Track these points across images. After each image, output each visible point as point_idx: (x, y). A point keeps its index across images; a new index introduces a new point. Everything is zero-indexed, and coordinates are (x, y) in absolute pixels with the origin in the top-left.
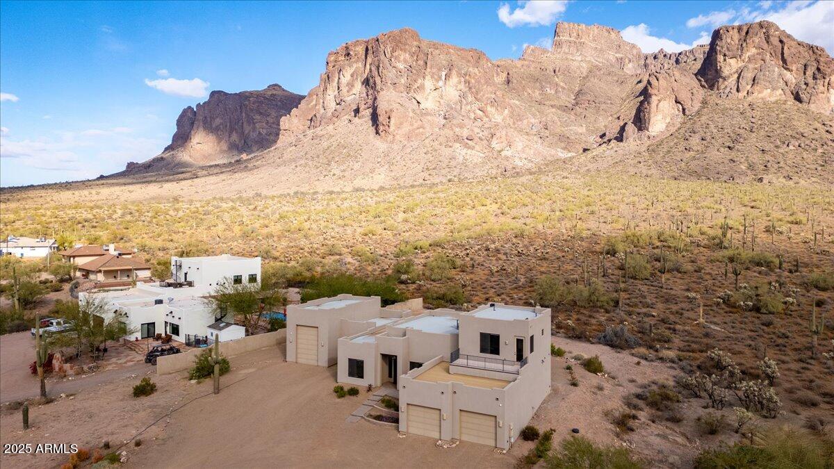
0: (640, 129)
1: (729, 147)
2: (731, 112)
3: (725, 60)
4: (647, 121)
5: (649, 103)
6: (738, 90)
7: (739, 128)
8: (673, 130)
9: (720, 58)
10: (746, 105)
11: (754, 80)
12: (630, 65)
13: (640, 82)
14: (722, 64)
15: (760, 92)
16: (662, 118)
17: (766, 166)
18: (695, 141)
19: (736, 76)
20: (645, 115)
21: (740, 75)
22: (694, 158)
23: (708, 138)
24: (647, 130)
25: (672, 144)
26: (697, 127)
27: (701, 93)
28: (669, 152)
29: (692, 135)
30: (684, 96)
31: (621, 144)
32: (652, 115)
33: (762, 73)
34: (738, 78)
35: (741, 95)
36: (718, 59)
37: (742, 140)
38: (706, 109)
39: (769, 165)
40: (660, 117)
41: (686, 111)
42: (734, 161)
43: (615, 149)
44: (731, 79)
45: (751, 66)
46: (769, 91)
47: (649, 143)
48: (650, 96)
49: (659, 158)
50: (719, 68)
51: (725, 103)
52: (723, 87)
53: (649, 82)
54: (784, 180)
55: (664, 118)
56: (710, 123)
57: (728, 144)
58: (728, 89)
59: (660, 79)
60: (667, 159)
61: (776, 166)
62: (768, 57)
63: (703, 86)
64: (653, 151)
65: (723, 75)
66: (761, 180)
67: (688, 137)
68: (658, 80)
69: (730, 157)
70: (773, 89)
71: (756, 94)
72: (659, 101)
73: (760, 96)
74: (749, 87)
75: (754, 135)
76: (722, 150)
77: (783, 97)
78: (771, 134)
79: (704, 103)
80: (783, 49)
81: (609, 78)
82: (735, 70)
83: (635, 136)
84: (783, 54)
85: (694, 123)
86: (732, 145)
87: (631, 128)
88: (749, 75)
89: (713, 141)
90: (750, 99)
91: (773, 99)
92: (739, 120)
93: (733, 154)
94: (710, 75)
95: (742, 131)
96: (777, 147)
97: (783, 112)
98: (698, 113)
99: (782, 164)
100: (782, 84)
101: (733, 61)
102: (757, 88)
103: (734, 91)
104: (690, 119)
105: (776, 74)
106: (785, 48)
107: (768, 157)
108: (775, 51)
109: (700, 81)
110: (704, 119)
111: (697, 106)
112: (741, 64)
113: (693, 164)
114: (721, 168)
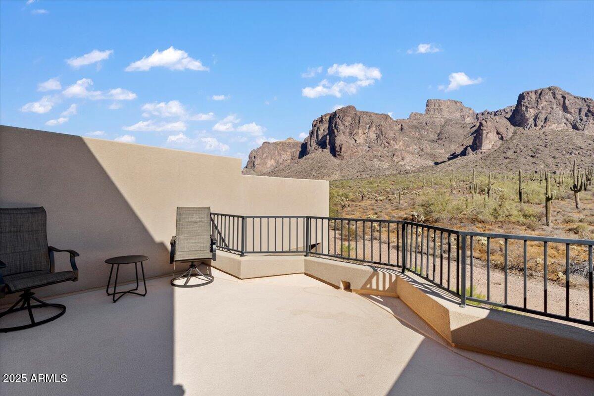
0: (476, 149)
1: (532, 156)
2: (532, 137)
3: (527, 109)
4: (481, 144)
5: (481, 135)
6: (536, 126)
7: (538, 145)
8: (496, 148)
9: (524, 108)
10: (541, 133)
11: (546, 119)
12: (468, 119)
13: (474, 126)
14: (525, 112)
15: (550, 126)
16: (490, 142)
17: (557, 166)
18: (510, 154)
19: (534, 117)
20: (479, 141)
21: (536, 117)
22: (510, 163)
23: (518, 152)
24: (481, 149)
25: (496, 155)
26: (511, 146)
27: (512, 129)
28: (494, 160)
29: (508, 150)
30: (502, 130)
31: (465, 157)
32: (483, 142)
33: (551, 115)
34: (536, 119)
35: (538, 128)
37: (540, 152)
38: (516, 137)
39: (559, 165)
40: (488, 142)
41: (504, 138)
42: (536, 164)
44: (531, 120)
45: (544, 112)
46: (556, 125)
47: (482, 155)
48: (482, 131)
49: (488, 163)
50: (523, 114)
51: (528, 133)
52: (526, 124)
53: (481, 124)
56: (519, 143)
57: (530, 154)
58: (529, 125)
60: (493, 164)
61: (564, 165)
62: (555, 106)
63: (513, 125)
64: (485, 160)
65: (526, 118)
66: (554, 173)
67: (505, 152)
68: (487, 122)
69: (533, 162)
70: (559, 124)
71: (547, 127)
72: (488, 133)
73: (551, 128)
74: (542, 123)
75: (547, 149)
76: (528, 157)
77: (566, 128)
78: (559, 148)
79: (515, 133)
80: (564, 101)
81: (456, 126)
82: (533, 115)
83: (473, 153)
84: (564, 104)
85: (509, 144)
86: (534, 155)
88: (542, 117)
89: (521, 153)
90: (544, 130)
91: (559, 129)
92: (538, 141)
93: (534, 160)
95: (539, 147)
96: (563, 155)
97: (566, 136)
98: (511, 138)
100: (564, 120)
101: (532, 110)
102: (548, 124)
103: (533, 126)
104: (506, 142)
105: (560, 115)
106: (566, 100)
107: (558, 161)
108: (559, 103)
109: (511, 122)
110: (515, 141)
111: (510, 135)
112: (537, 111)
113: (509, 166)
114: (527, 167)
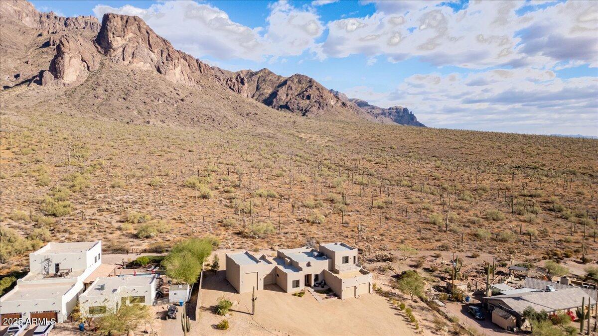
0: (56, 77)
1: (124, 98)
2: (121, 74)
3: (114, 37)
4: (62, 71)
5: (62, 58)
6: (124, 60)
7: (128, 85)
8: (83, 81)
9: (111, 35)
10: (130, 70)
11: (133, 54)
13: (40, 35)
14: (112, 39)
15: (137, 63)
16: (73, 71)
17: (148, 113)
18: (100, 91)
19: (122, 49)
20: (60, 67)
21: (124, 49)
22: (102, 104)
23: (109, 91)
24: (62, 78)
25: (84, 92)
26: (100, 81)
27: (99, 57)
28: (82, 97)
29: (98, 87)
30: (87, 57)
31: (40, 87)
32: (66, 68)
33: (138, 51)
34: (123, 51)
35: (126, 62)
36: (109, 36)
37: (131, 94)
38: (104, 69)
39: (150, 112)
40: (71, 70)
41: (90, 68)
42: (129, 108)
43: (36, 91)
44: (119, 51)
45: (131, 45)
46: (142, 63)
47: (65, 89)
48: (63, 53)
49: (76, 101)
50: (110, 41)
51: (116, 67)
52: (113, 55)
53: (61, 42)
54: (161, 123)
55: (75, 71)
56: (108, 79)
57: (123, 96)
58: (117, 58)
59: (70, 41)
60: (82, 103)
61: (154, 113)
62: (140, 41)
63: (99, 52)
64: (70, 95)
65: (113, 47)
66: (148, 122)
67: (95, 88)
68: (68, 42)
69: (126, 106)
70: (145, 63)
71: (135, 64)
72: (71, 58)
73: (138, 65)
74: (130, 58)
75: (137, 91)
76: (120, 99)
77: (151, 69)
78: (148, 92)
79: (102, 64)
80: (149, 38)
82: (120, 45)
83: (52, 81)
84: (149, 41)
85: (97, 78)
86: (125, 97)
87: (48, 75)
88: (129, 51)
89: (113, 93)
90: (131, 66)
91: (145, 69)
92: (126, 79)
93: (127, 104)
94: (105, 44)
95: (130, 88)
96: (152, 101)
97: (152, 79)
98: (99, 71)
99: (157, 113)
100: (149, 60)
101: (119, 39)
102: (135, 60)
103: (121, 59)
104: (94, 74)
105: (146, 54)
106: (150, 38)
107: (149, 108)
108: (144, 38)
109: (97, 47)
110: (104, 76)
111: (97, 66)
112: (124, 42)
113: (103, 108)
114: (121, 112)
